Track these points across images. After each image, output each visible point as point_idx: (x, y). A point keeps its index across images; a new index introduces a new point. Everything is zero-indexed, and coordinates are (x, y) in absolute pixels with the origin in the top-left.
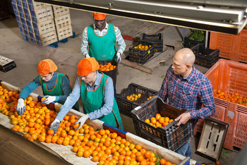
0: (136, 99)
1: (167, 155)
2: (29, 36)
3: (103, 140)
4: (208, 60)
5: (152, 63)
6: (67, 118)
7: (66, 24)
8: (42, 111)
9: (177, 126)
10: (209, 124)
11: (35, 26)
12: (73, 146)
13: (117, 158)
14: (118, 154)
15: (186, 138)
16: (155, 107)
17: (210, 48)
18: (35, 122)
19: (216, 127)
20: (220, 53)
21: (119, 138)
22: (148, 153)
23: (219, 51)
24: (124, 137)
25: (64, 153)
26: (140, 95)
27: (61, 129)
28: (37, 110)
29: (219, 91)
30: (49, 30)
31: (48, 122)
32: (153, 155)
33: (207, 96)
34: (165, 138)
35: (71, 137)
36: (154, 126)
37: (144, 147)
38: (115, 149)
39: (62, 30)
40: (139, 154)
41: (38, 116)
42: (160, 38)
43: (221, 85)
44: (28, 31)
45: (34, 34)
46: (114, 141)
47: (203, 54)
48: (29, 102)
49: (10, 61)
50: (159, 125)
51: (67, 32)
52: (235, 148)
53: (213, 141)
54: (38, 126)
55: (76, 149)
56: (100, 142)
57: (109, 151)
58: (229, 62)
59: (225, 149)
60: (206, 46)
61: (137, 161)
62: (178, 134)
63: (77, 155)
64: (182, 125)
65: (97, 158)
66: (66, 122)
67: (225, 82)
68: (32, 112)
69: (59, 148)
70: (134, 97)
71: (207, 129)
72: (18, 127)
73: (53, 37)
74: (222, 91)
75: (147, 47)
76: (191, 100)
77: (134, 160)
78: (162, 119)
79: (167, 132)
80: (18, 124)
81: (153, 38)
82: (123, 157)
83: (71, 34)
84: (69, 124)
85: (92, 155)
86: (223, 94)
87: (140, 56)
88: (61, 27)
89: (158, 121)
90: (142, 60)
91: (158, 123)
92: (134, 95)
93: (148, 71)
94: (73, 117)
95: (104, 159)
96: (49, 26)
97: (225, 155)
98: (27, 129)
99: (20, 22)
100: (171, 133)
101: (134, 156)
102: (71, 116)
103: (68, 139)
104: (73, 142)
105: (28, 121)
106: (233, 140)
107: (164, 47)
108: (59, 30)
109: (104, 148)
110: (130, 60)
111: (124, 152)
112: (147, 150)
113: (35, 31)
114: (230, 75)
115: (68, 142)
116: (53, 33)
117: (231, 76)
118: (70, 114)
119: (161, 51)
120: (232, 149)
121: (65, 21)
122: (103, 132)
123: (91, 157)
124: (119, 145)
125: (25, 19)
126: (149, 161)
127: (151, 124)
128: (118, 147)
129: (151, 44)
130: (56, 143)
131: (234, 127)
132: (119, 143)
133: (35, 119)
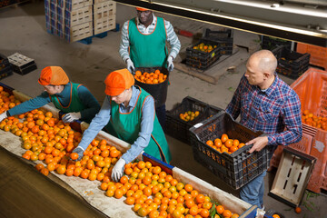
0: (192, 118)
1: (226, 201)
2: (55, 28)
3: (142, 175)
4: (293, 69)
5: (216, 71)
6: (96, 143)
7: (108, 13)
8: (63, 132)
9: (249, 154)
10: (289, 158)
11: (67, 14)
12: (102, 181)
13: (158, 201)
14: (160, 196)
15: (260, 170)
16: (222, 125)
17: (298, 51)
18: (54, 146)
19: (299, 162)
20: (311, 59)
21: (164, 174)
22: (201, 197)
23: (309, 56)
24: (170, 173)
25: (88, 190)
26: (197, 113)
27: (87, 158)
28: (57, 130)
29: (306, 112)
30: (84, 20)
31: (70, 148)
32: (207, 199)
33: (293, 117)
34: (232, 167)
35: (100, 169)
36: (218, 150)
37: (196, 187)
38: (156, 189)
39: (101, 20)
40: (189, 197)
41: (58, 138)
42: (230, 35)
43: (310, 104)
44: (56, 21)
45: (63, 26)
46: (156, 177)
47: (288, 59)
48: (47, 119)
49: (29, 60)
50: (225, 150)
51: (107, 24)
52: (322, 190)
53: (293, 180)
54: (57, 152)
55: (105, 186)
56: (137, 178)
57: (149, 191)
58: (322, 72)
59: (310, 191)
60: (292, 49)
61: (186, 207)
62: (249, 164)
63: (106, 195)
64: (255, 152)
65: (132, 200)
66: (95, 148)
67: (315, 100)
68: (51, 132)
69: (82, 184)
70: (190, 115)
71: (286, 164)
72: (31, 153)
73: (87, 30)
74: (310, 112)
75: (210, 48)
76: (270, 120)
77: (182, 205)
78: (229, 142)
79: (235, 160)
80: (31, 149)
81: (220, 36)
82: (166, 201)
83: (114, 27)
84: (98, 152)
85: (125, 195)
86: (311, 115)
87: (201, 60)
88: (100, 17)
89: (223, 143)
90: (203, 65)
91: (223, 147)
92: (190, 113)
93: (211, 80)
94: (104, 142)
95: (142, 202)
96: (84, 15)
97: (309, 199)
98: (42, 156)
99: (49, 9)
100: (239, 161)
101: (182, 199)
102: (101, 141)
103: (95, 172)
104: (102, 176)
105: (45, 145)
106: (321, 180)
107: (235, 47)
108: (97, 21)
109: (143, 186)
110: (188, 65)
111: (169, 194)
112: (200, 193)
113: (66, 21)
114: (323, 90)
115: (95, 176)
116: (87, 25)
117: (324, 93)
118: (100, 138)
119: (229, 53)
120: (319, 191)
121: (108, 9)
122: (142, 164)
123: (125, 198)
124: (163, 184)
125: (56, 5)
126: (202, 207)
127: (215, 148)
128: (161, 186)
129: (217, 44)
130: (80, 176)
131: (323, 162)
132: (163, 180)
133: (54, 143)
